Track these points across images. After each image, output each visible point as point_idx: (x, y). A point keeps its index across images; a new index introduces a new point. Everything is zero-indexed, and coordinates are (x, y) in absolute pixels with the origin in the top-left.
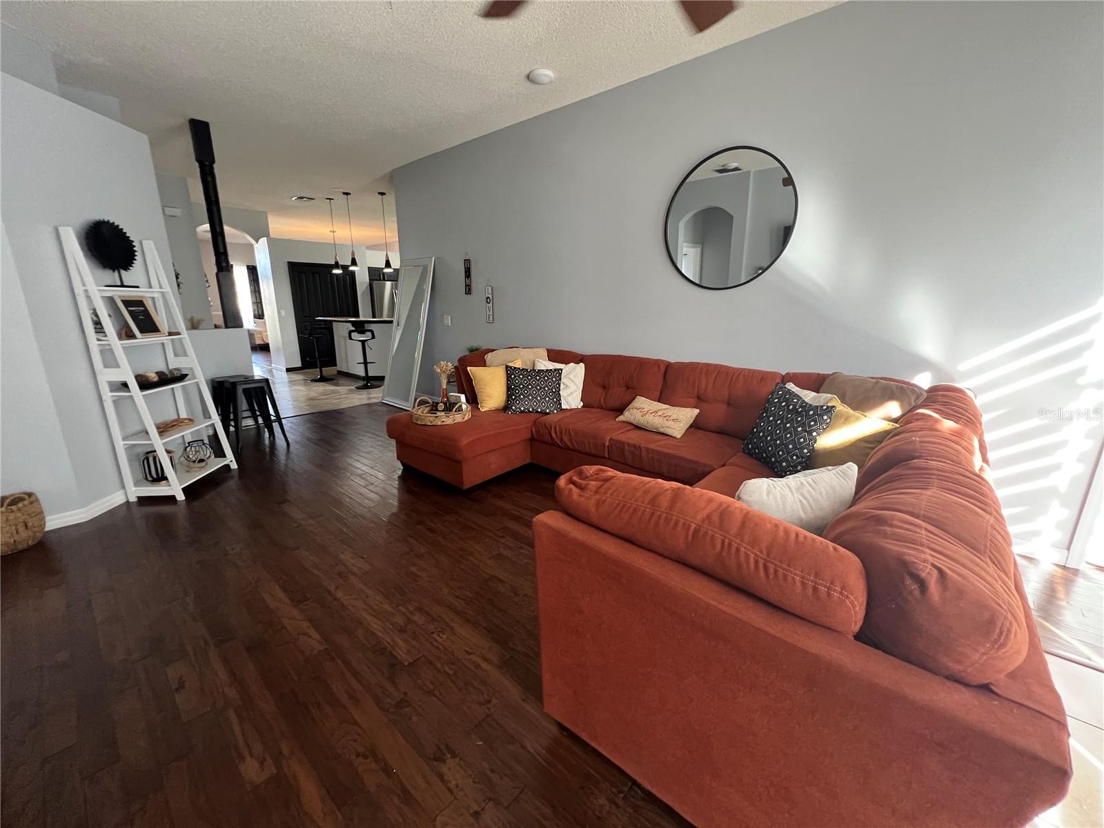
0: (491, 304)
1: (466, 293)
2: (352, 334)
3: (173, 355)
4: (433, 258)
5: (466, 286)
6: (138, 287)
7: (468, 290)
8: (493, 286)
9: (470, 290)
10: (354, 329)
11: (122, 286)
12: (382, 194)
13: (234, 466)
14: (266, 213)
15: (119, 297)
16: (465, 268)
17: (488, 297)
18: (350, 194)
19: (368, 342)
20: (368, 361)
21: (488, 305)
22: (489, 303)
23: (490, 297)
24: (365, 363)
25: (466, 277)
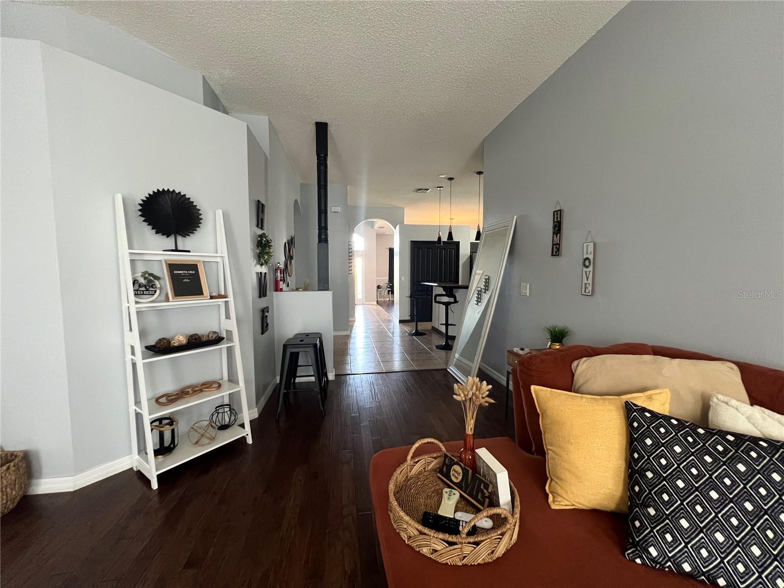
0: (591, 268)
1: (552, 255)
2: (437, 297)
3: (225, 318)
4: (515, 217)
5: (553, 245)
6: (189, 251)
7: (556, 250)
8: (597, 241)
9: (558, 250)
10: (445, 293)
11: (176, 250)
12: (480, 173)
13: (250, 441)
14: (404, 208)
15: (166, 261)
16: (554, 222)
17: (587, 259)
18: (453, 179)
19: (451, 305)
20: (449, 323)
21: (585, 269)
22: (587, 267)
23: (591, 257)
24: (447, 325)
25: (554, 233)
